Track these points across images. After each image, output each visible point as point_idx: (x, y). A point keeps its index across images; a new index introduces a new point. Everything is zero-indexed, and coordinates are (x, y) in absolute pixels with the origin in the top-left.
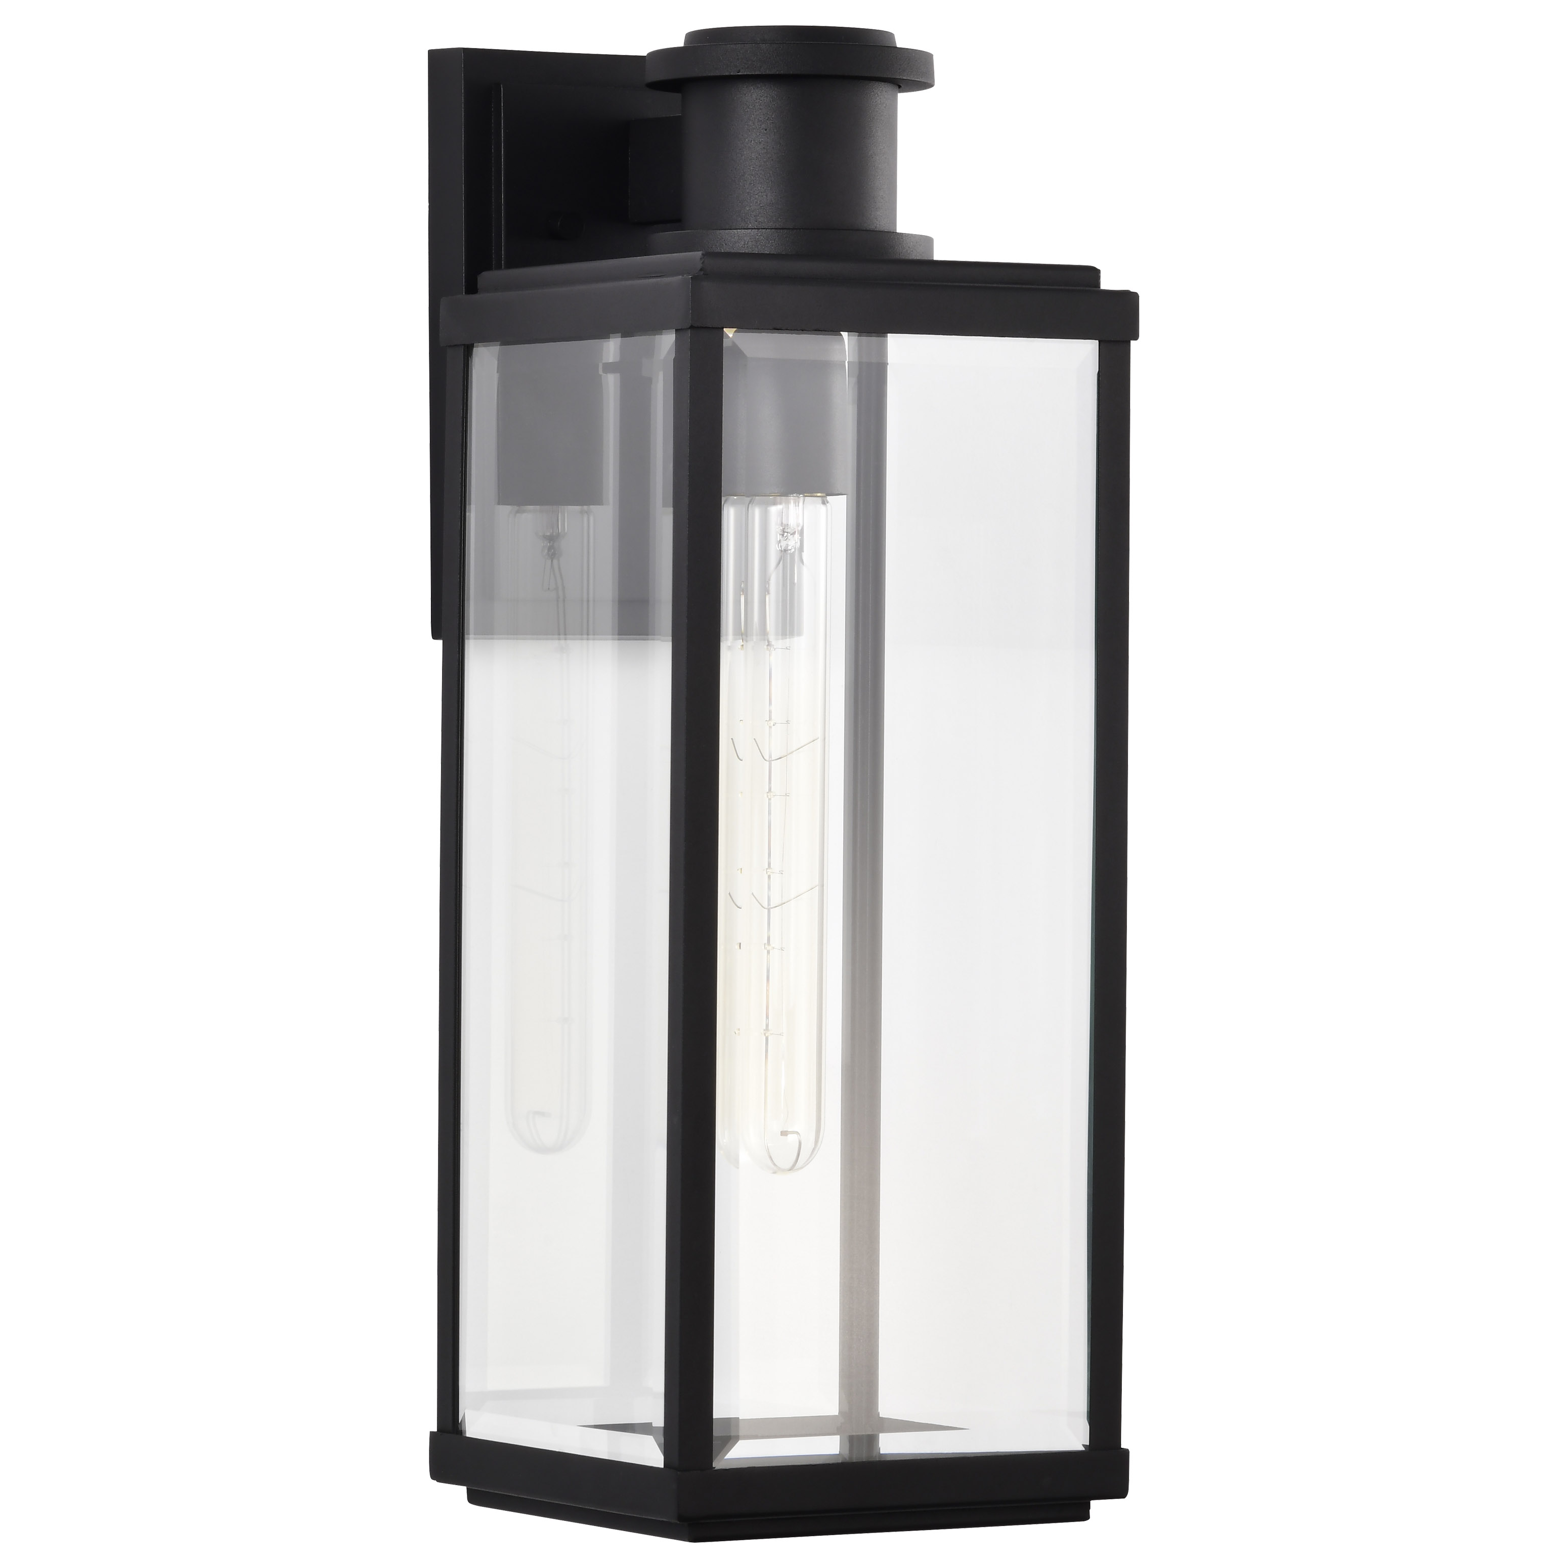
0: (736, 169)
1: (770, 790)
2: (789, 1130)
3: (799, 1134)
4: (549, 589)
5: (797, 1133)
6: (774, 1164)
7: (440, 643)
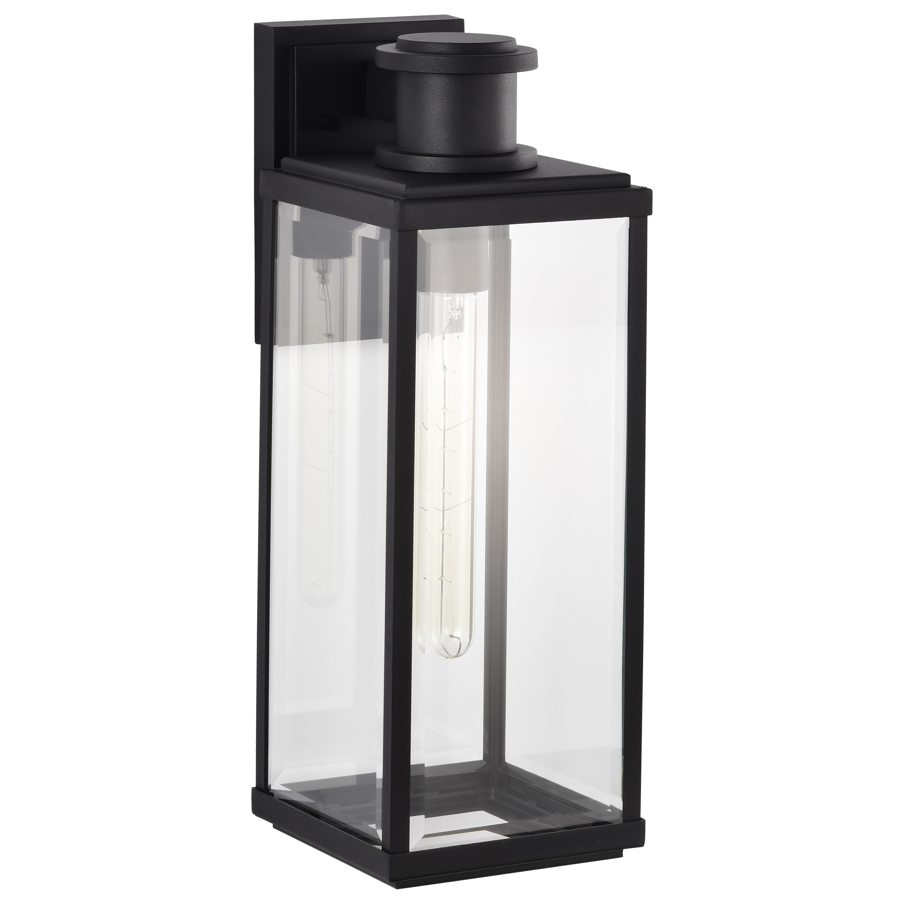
0: (426, 120)
1: (444, 446)
2: (454, 636)
3: (460, 639)
4: (321, 299)
5: (459, 638)
6: (447, 653)
7: (259, 346)
